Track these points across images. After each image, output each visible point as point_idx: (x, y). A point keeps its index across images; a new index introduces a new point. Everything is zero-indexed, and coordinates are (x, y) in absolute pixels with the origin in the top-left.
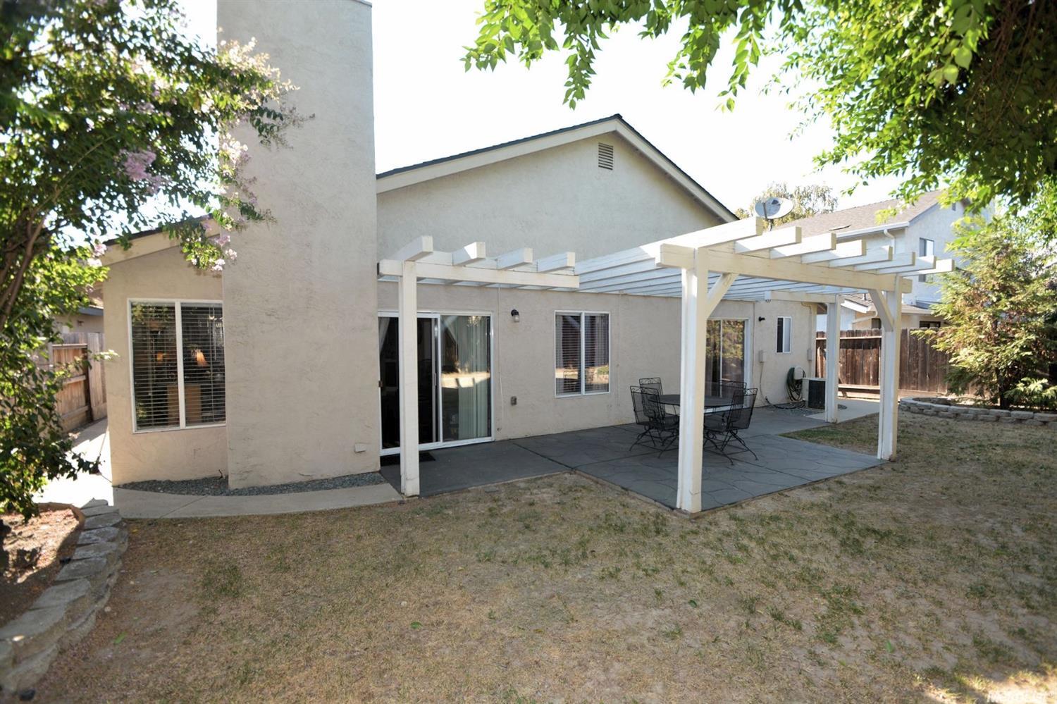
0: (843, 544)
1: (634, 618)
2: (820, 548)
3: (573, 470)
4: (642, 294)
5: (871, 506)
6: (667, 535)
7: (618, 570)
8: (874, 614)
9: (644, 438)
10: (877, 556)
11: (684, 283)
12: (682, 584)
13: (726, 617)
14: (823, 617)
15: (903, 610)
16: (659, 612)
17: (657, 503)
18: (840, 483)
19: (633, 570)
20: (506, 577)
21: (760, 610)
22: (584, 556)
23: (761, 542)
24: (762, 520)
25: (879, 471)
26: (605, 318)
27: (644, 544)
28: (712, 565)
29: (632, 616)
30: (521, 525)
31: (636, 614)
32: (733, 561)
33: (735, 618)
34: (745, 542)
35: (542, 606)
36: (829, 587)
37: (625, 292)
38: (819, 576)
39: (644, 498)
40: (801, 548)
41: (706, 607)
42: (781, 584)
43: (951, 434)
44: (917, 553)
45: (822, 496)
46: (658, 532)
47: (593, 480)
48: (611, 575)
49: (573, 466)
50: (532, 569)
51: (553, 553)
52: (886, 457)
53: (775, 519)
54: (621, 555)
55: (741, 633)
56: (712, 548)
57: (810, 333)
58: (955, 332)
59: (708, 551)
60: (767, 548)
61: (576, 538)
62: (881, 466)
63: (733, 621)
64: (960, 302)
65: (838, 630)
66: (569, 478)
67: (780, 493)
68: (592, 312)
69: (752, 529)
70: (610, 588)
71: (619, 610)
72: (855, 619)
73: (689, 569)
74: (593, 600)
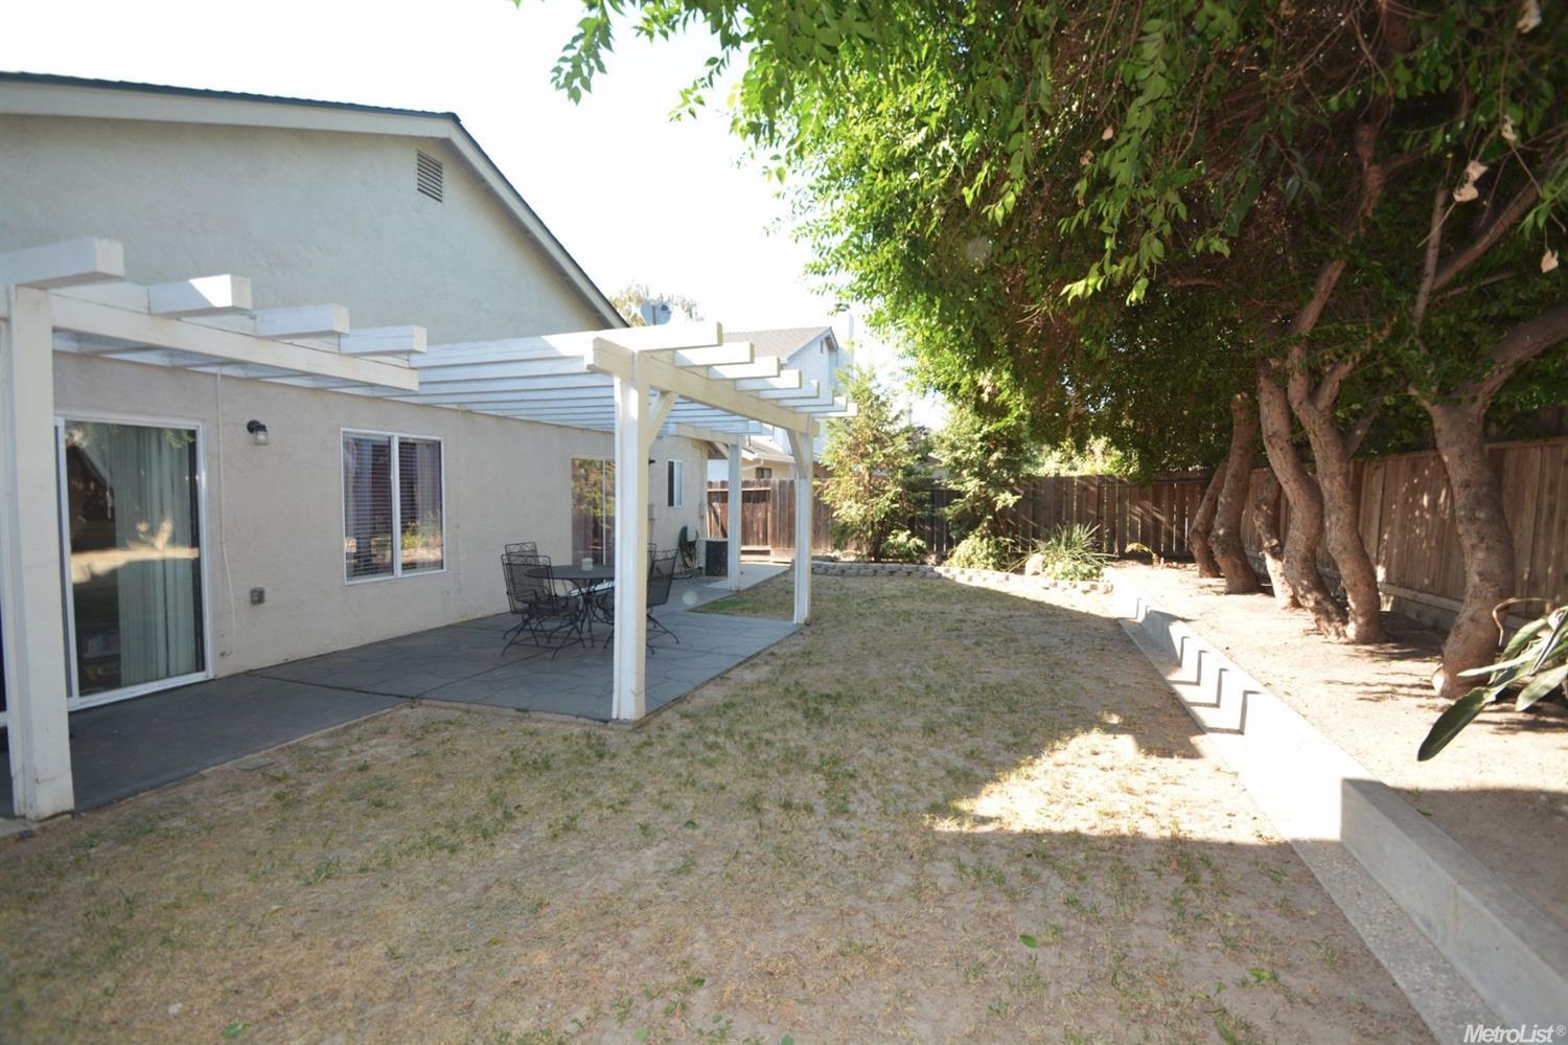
0: (806, 715)
1: (626, 871)
2: (789, 725)
3: (413, 699)
4: (494, 413)
5: (812, 671)
6: (614, 756)
7: (573, 819)
8: (867, 775)
9: (523, 635)
10: (841, 720)
11: (618, 399)
12: (667, 807)
13: (734, 826)
14: (826, 792)
15: (886, 763)
16: (655, 850)
17: (581, 720)
18: (773, 654)
19: (593, 814)
20: (383, 891)
21: (766, 806)
22: (508, 816)
23: (729, 733)
24: (718, 710)
25: (801, 637)
26: (436, 446)
27: (590, 775)
28: (690, 775)
29: (622, 868)
30: (362, 805)
31: (626, 863)
32: (710, 764)
33: (743, 823)
34: (711, 738)
35: (478, 907)
36: (816, 762)
37: (468, 407)
38: (802, 753)
39: (559, 717)
40: (771, 730)
41: (706, 824)
42: (773, 773)
43: (844, 591)
44: (870, 707)
45: (763, 671)
46: (601, 756)
47: (459, 709)
48: (566, 828)
49: (414, 693)
50: (427, 862)
51: (452, 827)
52: (802, 621)
53: (729, 706)
54: (565, 799)
55: (757, 838)
56: (678, 757)
57: (702, 484)
58: (839, 484)
59: (676, 761)
60: (737, 738)
61: (478, 798)
62: (799, 632)
63: (741, 829)
64: (843, 452)
65: (844, 799)
66: (414, 716)
67: (721, 676)
68: (411, 436)
69: (712, 722)
70: (573, 846)
71: (600, 869)
72: (852, 783)
73: (666, 788)
74: (556, 869)
